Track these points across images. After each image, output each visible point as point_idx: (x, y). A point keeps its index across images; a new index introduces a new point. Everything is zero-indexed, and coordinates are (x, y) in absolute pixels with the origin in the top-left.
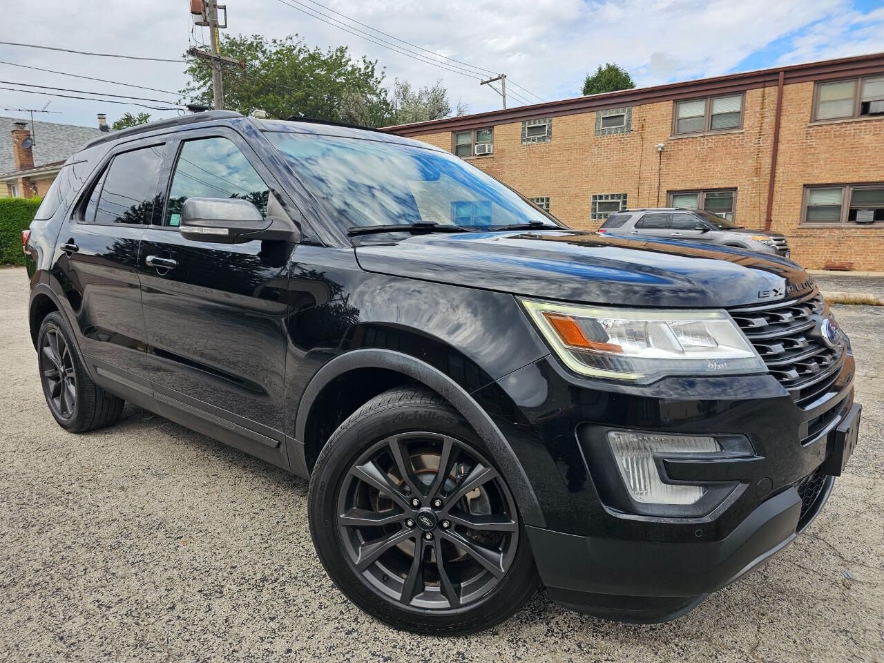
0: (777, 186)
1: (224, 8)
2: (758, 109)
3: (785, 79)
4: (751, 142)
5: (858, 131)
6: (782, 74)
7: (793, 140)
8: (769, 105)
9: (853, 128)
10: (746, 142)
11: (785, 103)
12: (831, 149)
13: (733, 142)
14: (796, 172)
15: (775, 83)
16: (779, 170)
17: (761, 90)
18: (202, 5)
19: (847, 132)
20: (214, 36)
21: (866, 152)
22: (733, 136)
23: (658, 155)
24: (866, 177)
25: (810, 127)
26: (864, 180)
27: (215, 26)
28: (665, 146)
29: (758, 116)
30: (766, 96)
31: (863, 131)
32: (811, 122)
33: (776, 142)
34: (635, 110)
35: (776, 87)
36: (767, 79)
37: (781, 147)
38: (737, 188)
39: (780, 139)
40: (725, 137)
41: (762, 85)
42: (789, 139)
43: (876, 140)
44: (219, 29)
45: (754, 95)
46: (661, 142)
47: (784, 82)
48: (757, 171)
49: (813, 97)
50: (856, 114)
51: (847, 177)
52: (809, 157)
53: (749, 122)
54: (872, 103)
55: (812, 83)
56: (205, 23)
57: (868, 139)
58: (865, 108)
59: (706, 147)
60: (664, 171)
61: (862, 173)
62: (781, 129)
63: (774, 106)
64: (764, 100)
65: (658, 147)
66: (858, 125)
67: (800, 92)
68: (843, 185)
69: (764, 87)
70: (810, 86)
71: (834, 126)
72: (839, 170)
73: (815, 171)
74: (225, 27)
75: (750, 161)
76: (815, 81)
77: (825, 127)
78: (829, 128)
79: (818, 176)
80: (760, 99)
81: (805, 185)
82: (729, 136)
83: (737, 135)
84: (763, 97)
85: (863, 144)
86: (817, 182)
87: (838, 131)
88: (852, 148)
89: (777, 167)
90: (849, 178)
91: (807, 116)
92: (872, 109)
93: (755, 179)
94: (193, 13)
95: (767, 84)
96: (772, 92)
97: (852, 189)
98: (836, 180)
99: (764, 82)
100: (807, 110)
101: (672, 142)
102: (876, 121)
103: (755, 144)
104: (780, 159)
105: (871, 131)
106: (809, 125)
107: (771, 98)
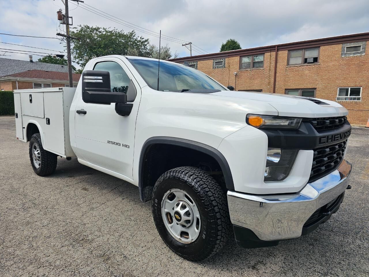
0: (276, 89)
1: (72, 18)
2: (269, 60)
3: (278, 49)
4: (267, 72)
5: (303, 69)
6: (276, 47)
7: (281, 72)
8: (272, 59)
9: (301, 68)
10: (265, 72)
11: (278, 58)
12: (294, 76)
13: (260, 72)
14: (282, 84)
15: (274, 50)
16: (277, 83)
17: (270, 53)
18: (63, 17)
19: (300, 70)
20: (68, 28)
21: (306, 77)
22: (260, 70)
23: (235, 77)
24: (306, 86)
25: (287, 67)
26: (306, 88)
27: (68, 24)
28: (237, 73)
29: (269, 62)
30: (272, 55)
31: (305, 69)
32: (287, 65)
33: (275, 73)
34: (226, 59)
35: (275, 52)
36: (272, 49)
37: (277, 75)
38: (262, 90)
39: (277, 72)
40: (258, 70)
41: (270, 51)
42: (280, 72)
43: (309, 73)
44: (69, 26)
45: (267, 55)
46: (236, 72)
47: (277, 50)
48: (269, 83)
49: (288, 56)
50: (303, 63)
51: (300, 86)
52: (287, 78)
53: (266, 64)
54: (308, 59)
55: (287, 51)
56: (64, 23)
57: (307, 72)
58: (306, 61)
59: (251, 74)
60: (237, 83)
61: (305, 85)
62: (277, 68)
63: (274, 59)
64: (271, 57)
65: (234, 74)
66: (303, 67)
67: (283, 54)
68: (299, 89)
69: (271, 52)
70: (286, 52)
71: (295, 67)
72: (297, 83)
73: (289, 83)
74: (72, 25)
75: (267, 80)
76: (288, 50)
77: (292, 67)
78: (293, 68)
79: (290, 86)
80: (269, 57)
81: (285, 89)
82: (259, 70)
83: (262, 70)
84: (271, 56)
85: (305, 74)
86: (289, 88)
87: (297, 69)
88: (301, 75)
89: (276, 82)
90: (301, 87)
91: (286, 63)
92: (308, 61)
93: (268, 87)
94: (58, 19)
95: (272, 51)
96: (274, 54)
97: (302, 91)
98: (296, 88)
99: (271, 50)
100: (286, 61)
101: (240, 72)
102: (309, 65)
103: (268, 73)
104: (277, 79)
105: (307, 69)
106: (286, 66)
107: (273, 56)
